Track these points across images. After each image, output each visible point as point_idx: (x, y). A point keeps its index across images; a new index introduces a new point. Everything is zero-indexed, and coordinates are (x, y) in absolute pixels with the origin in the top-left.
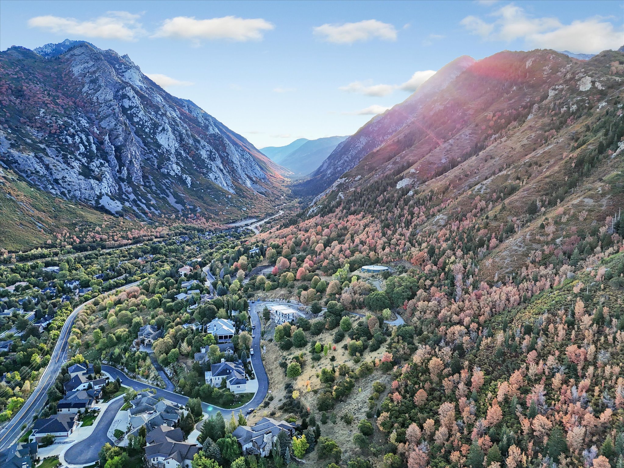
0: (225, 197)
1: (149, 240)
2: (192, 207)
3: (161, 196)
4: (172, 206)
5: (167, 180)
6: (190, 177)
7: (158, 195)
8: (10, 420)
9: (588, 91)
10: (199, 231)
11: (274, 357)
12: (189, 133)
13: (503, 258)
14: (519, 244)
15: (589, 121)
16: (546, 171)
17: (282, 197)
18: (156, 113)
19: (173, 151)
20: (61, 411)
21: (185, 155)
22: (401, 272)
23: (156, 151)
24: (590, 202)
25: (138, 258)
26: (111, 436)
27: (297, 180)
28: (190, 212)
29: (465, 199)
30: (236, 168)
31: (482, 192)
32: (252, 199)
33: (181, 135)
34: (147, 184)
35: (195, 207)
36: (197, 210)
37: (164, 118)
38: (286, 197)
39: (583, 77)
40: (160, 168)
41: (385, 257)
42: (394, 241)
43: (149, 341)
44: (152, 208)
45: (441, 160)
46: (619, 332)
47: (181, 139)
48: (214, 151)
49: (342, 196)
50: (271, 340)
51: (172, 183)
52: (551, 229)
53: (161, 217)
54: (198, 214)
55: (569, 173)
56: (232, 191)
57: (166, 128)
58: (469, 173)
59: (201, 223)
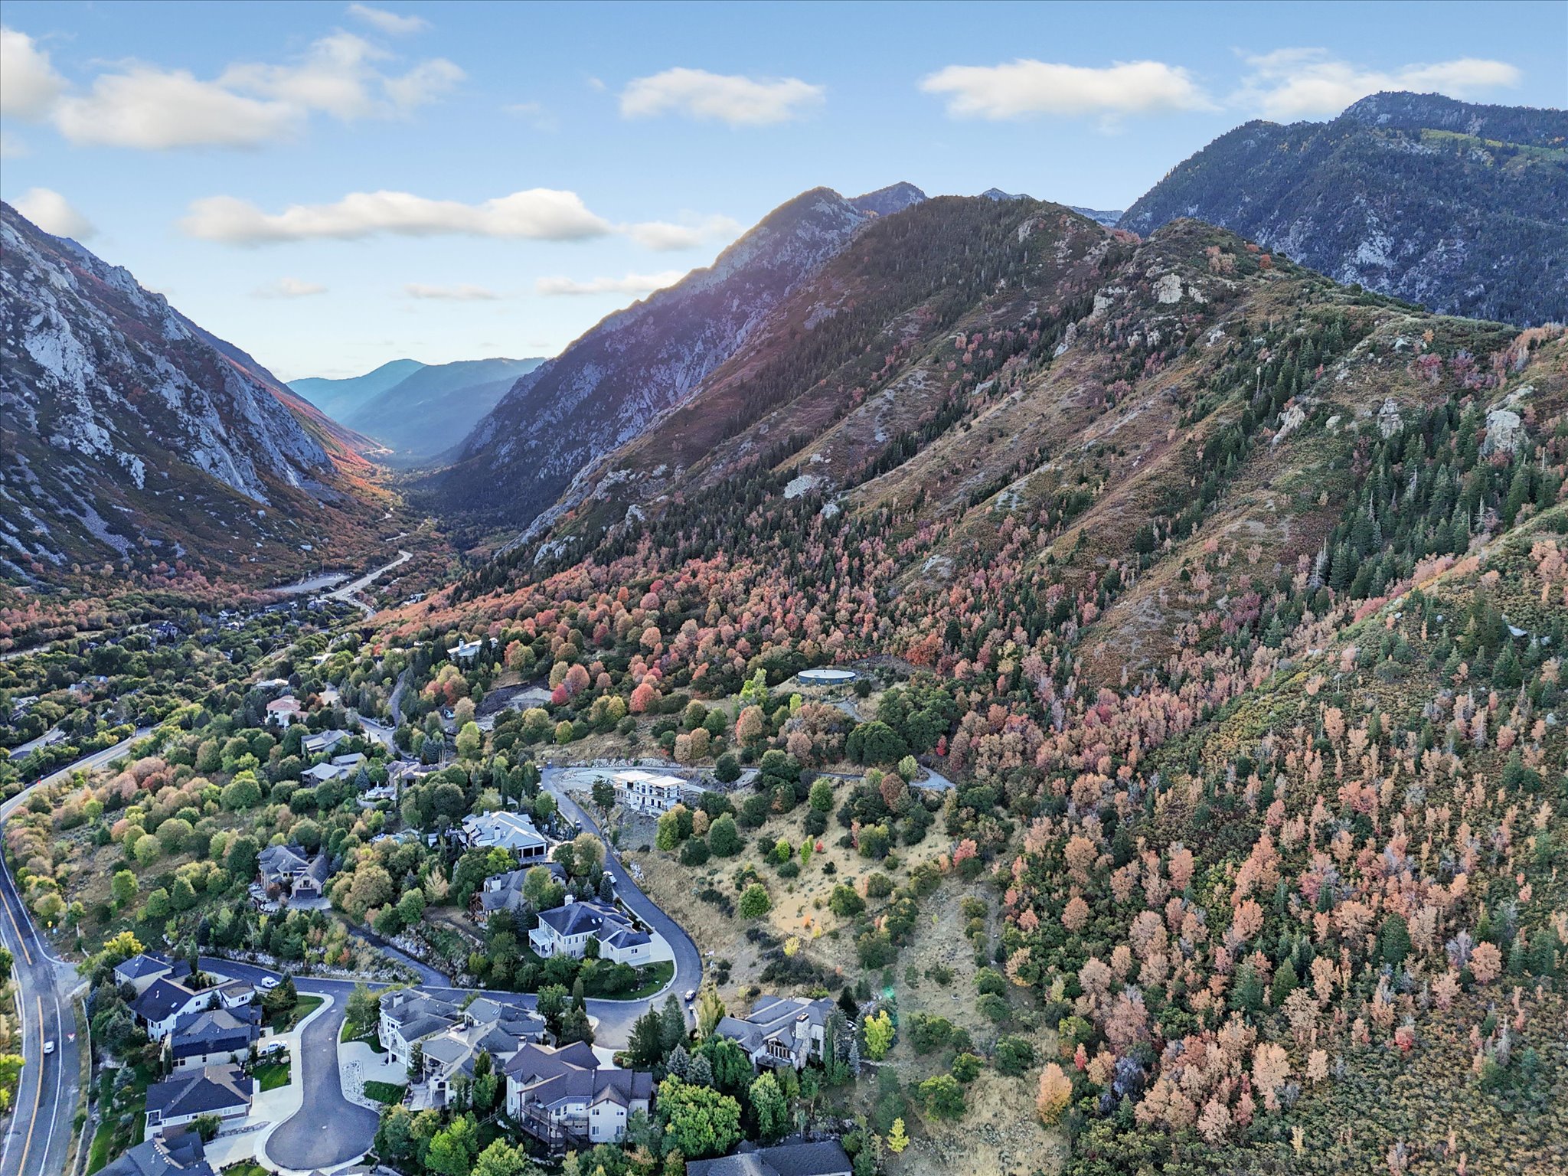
0: (250, 515)
1: (61, 637)
2: (157, 543)
3: (62, 512)
4: (99, 541)
5: (75, 469)
6: (141, 459)
7: (50, 508)
8: (12, 1113)
9: (1175, 305)
10: (203, 607)
11: (673, 882)
12: (120, 336)
13: (1125, 641)
14: (1150, 612)
15: (1199, 366)
16: (1141, 468)
17: (388, 516)
18: (18, 274)
19: (81, 387)
20: (183, 1063)
21: (115, 398)
22: (889, 682)
23: (31, 385)
24: (1258, 528)
25: (68, 687)
26: (360, 1099)
27: (409, 471)
28: (154, 557)
29: (981, 522)
30: (256, 435)
31: (1013, 508)
32: (317, 520)
33: (97, 342)
34: (16, 479)
35: (167, 543)
36: (175, 552)
37: (43, 291)
38: (402, 516)
39: (1162, 275)
40: (46, 432)
41: (839, 650)
42: (842, 615)
43: (306, 883)
44: (38, 546)
45: (874, 435)
46: (1426, 752)
47: (99, 355)
48: (196, 387)
49: (638, 513)
50: (645, 849)
51: (88, 474)
52: (1202, 580)
53: (71, 571)
54: (180, 563)
55: (1195, 469)
56: (260, 498)
57: (54, 321)
58: (960, 466)
59: (194, 587)
